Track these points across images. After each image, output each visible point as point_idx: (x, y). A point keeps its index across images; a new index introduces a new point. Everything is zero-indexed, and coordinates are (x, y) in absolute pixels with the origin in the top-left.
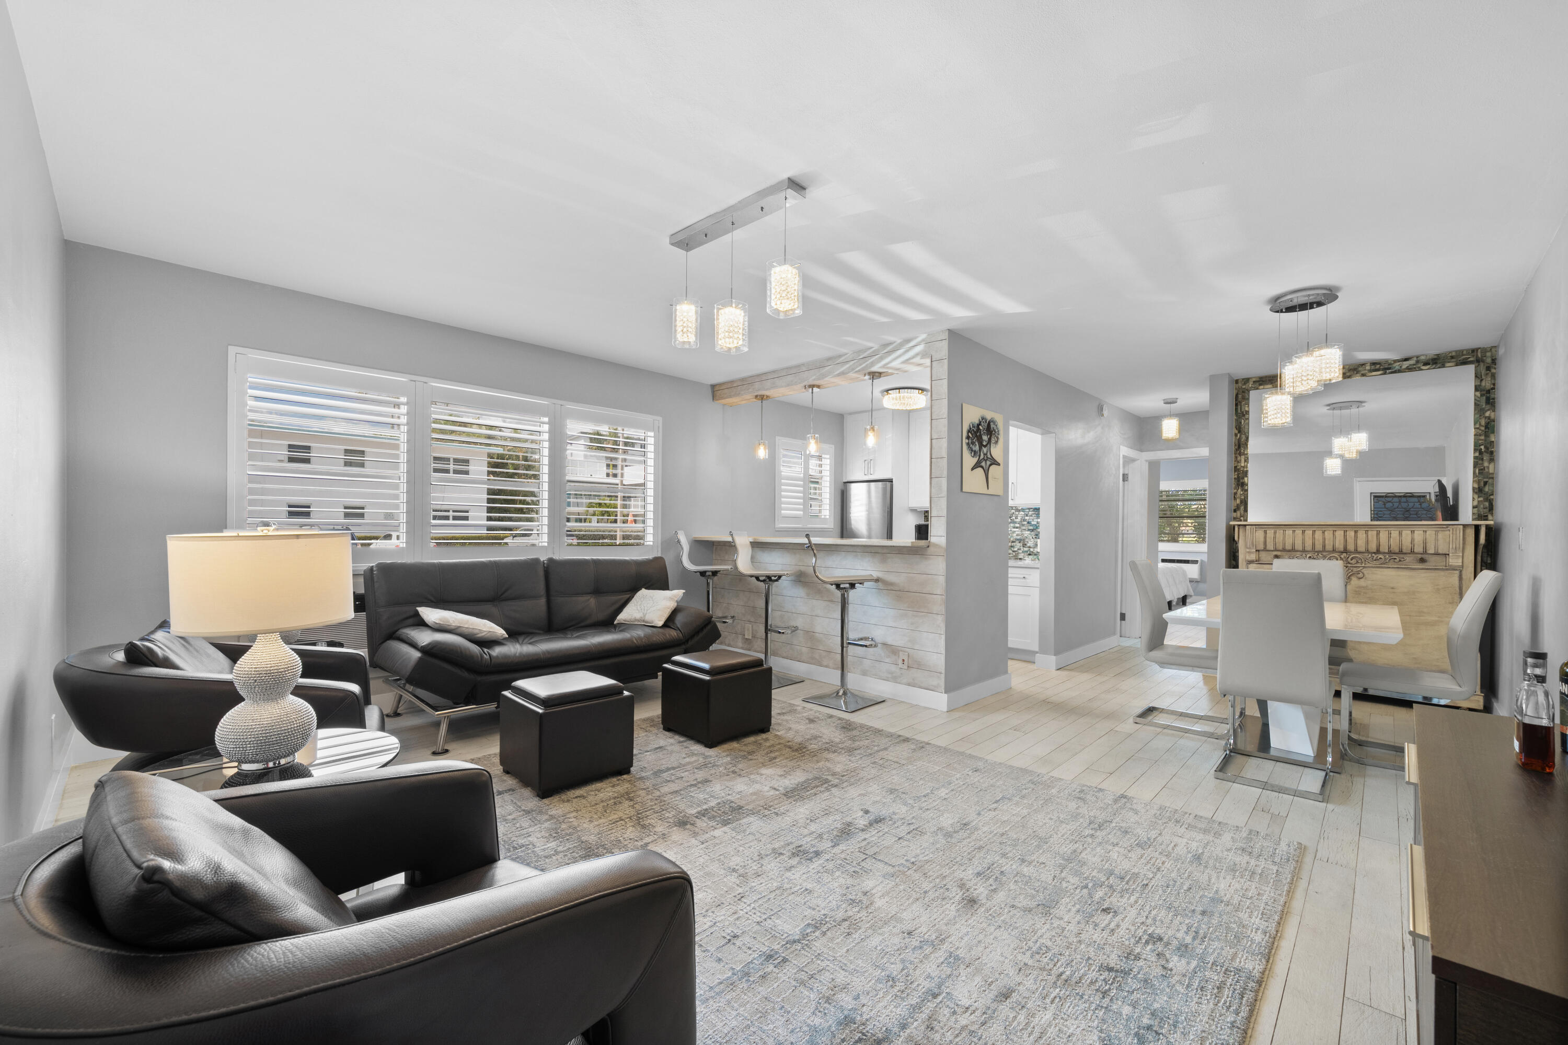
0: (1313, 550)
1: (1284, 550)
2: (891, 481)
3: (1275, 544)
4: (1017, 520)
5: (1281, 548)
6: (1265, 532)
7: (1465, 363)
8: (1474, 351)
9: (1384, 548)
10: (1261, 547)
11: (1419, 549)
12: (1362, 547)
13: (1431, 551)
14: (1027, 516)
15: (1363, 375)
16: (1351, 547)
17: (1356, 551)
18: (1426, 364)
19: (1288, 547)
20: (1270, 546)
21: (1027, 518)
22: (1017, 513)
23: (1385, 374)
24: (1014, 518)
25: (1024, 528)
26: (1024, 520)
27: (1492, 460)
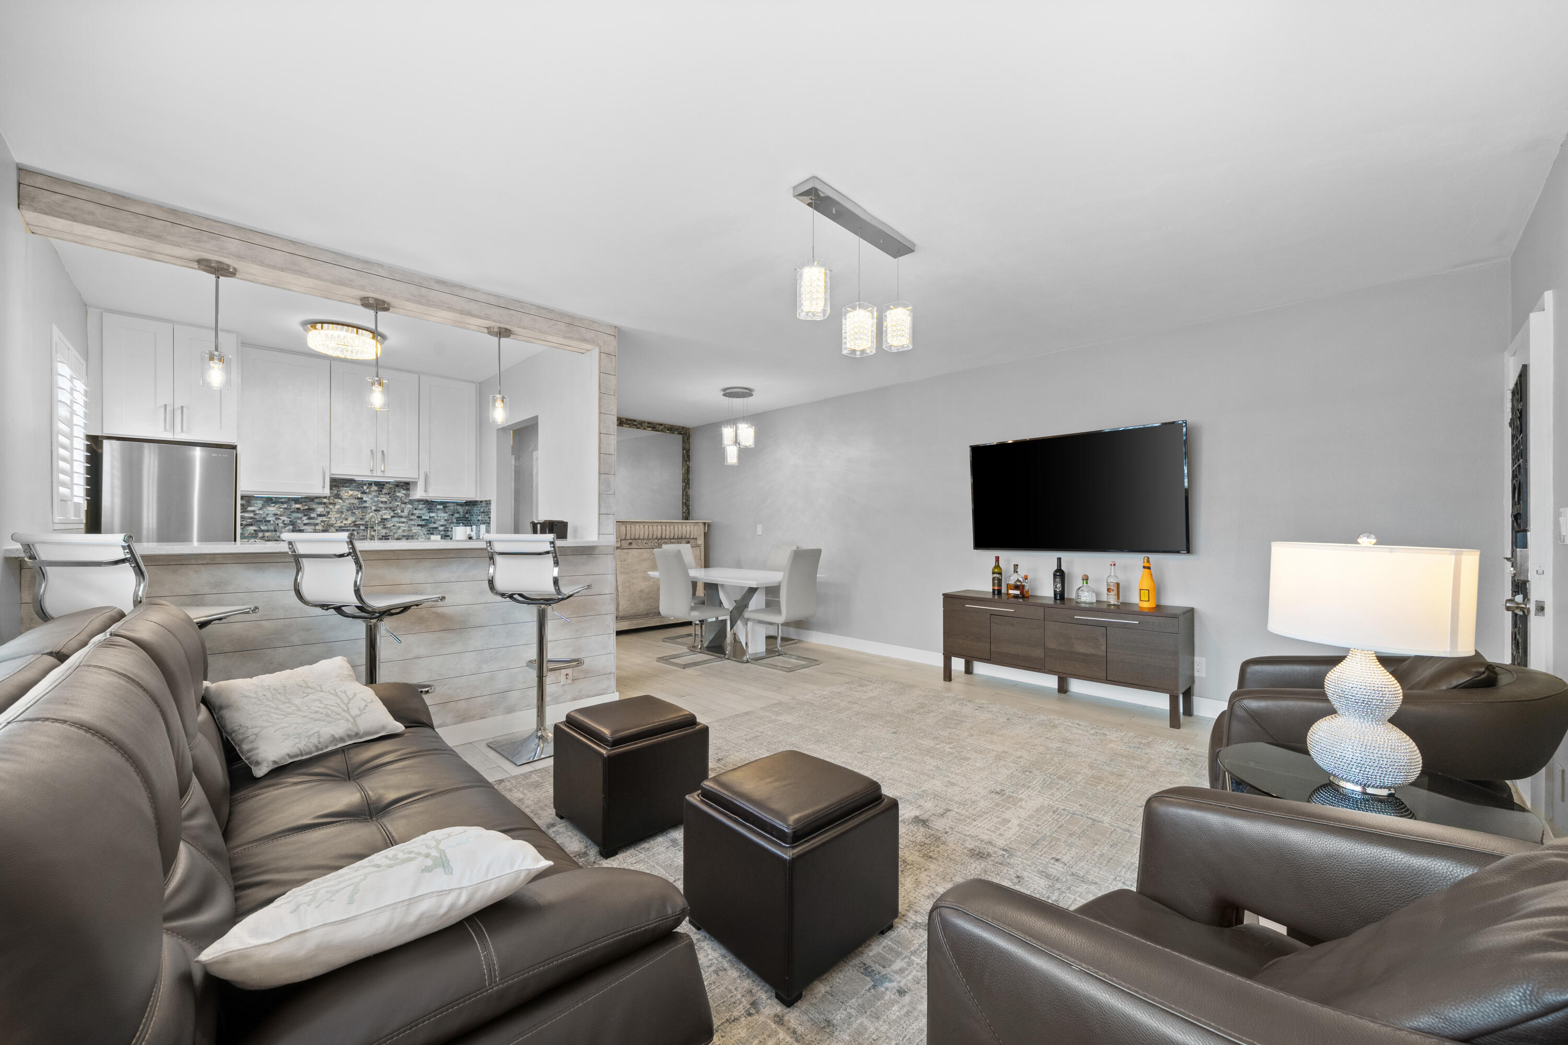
0: (648, 539)
1: (635, 539)
2: (234, 447)
3: (631, 535)
4: (403, 514)
5: (633, 538)
6: (626, 527)
7: (680, 433)
8: (683, 428)
9: (676, 537)
10: (623, 537)
11: (688, 536)
12: (667, 537)
13: (692, 537)
14: (416, 509)
15: (645, 429)
16: (664, 536)
17: (666, 539)
18: (668, 430)
19: (637, 537)
20: (628, 537)
21: (415, 512)
22: (403, 506)
23: (653, 430)
24: (399, 511)
25: (412, 523)
26: (413, 514)
27: (689, 488)
